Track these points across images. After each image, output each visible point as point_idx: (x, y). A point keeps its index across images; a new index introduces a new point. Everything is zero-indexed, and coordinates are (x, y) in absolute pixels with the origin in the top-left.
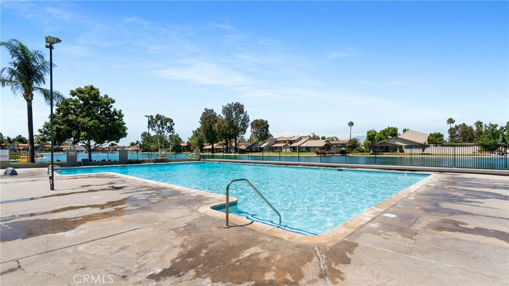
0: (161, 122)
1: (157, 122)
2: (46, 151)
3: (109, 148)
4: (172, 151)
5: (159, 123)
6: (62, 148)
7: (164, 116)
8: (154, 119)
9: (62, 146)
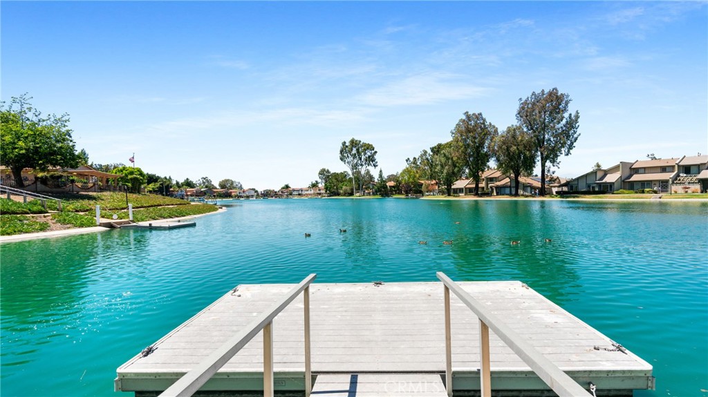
0: (358, 150)
1: (352, 150)
2: (214, 196)
3: (282, 192)
4: (374, 194)
5: (354, 151)
6: (231, 192)
7: (360, 141)
8: (347, 147)
9: (231, 191)
